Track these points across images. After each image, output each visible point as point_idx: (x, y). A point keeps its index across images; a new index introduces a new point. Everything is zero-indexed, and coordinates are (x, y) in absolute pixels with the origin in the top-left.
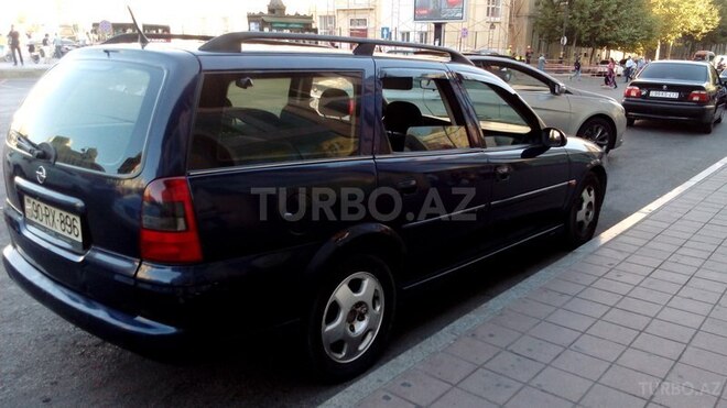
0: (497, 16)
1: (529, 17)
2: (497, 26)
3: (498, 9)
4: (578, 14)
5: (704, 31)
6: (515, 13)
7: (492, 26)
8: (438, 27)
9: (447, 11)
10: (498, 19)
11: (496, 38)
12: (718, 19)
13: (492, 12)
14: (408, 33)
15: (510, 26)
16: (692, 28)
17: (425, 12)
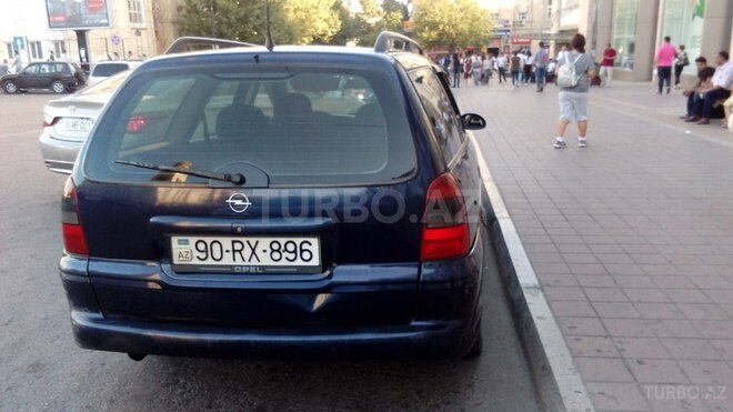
0: (141, 21)
1: (174, 23)
2: (142, 32)
3: (140, 15)
4: (225, 20)
5: (330, 34)
6: (158, 18)
7: (138, 33)
8: (81, 36)
9: (89, 17)
10: (143, 26)
11: (145, 45)
12: (339, 23)
13: (134, 18)
14: (39, 43)
15: (156, 32)
16: (320, 33)
17: (62, 18)
